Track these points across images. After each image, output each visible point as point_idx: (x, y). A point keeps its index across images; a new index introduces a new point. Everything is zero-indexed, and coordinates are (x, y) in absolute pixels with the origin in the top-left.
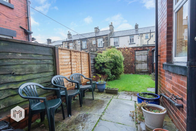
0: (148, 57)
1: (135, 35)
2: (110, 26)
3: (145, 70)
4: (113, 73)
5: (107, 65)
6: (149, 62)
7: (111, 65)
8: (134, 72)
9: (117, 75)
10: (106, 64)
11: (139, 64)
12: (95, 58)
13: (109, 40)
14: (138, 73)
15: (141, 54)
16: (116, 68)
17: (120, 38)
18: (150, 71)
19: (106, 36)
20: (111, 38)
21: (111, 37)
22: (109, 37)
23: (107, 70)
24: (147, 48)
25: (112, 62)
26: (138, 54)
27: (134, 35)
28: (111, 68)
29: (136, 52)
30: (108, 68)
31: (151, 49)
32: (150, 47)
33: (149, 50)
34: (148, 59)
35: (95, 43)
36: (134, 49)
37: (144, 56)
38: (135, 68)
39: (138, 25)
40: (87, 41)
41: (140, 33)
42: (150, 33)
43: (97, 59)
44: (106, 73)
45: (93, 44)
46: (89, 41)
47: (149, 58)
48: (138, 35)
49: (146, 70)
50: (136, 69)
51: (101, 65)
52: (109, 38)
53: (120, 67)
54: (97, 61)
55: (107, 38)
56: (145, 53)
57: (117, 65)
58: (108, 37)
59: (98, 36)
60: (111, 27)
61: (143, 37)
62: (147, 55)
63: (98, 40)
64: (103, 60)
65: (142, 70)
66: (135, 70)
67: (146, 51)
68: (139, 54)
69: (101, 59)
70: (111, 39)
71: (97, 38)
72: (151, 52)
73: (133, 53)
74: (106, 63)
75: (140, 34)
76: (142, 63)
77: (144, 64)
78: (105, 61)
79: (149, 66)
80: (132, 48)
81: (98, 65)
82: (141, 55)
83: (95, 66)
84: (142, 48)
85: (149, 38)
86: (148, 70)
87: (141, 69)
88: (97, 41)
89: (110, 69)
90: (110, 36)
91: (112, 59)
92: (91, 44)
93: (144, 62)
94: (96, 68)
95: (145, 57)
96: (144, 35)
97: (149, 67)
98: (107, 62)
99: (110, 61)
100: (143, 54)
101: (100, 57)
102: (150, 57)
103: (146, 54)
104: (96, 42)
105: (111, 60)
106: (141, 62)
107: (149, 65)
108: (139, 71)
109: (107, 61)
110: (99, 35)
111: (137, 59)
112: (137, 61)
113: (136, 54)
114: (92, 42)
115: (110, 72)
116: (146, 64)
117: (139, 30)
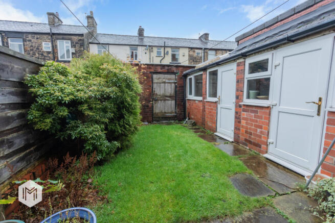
0: (176, 87)
1: (141, 47)
2: (88, 17)
3: (171, 113)
4: (111, 136)
5: (91, 109)
6: (177, 98)
7: (104, 110)
8: (150, 119)
9: (124, 137)
10: (85, 107)
11: (159, 101)
12: (28, 76)
13: (88, 47)
14: (157, 119)
15: (164, 80)
16: (122, 117)
17: (110, 46)
18: (180, 114)
19: (80, 38)
20: (90, 43)
21: (90, 41)
22: (86, 40)
23: (91, 129)
24: (174, 69)
25: (108, 98)
26: (158, 81)
27: (137, 45)
28: (107, 120)
29: (155, 76)
30: (97, 122)
31: (182, 72)
32: (181, 69)
33: (178, 74)
34: (176, 92)
35: (50, 50)
36: (150, 68)
37: (169, 84)
38: (153, 110)
39: (143, 30)
40: (24, 41)
41: (148, 44)
42: (165, 47)
43: (41, 84)
44: (88, 140)
45: (44, 50)
46: (30, 41)
47: (177, 89)
48: (145, 47)
49: (173, 114)
50: (154, 112)
51: (64, 112)
52: (86, 43)
53: (132, 113)
54: (41, 91)
55: (80, 42)
56: (170, 79)
57: (125, 107)
58: (83, 40)
59: (58, 32)
60: (90, 20)
61: (152, 52)
62: (175, 83)
63: (59, 43)
64: (69, 89)
65: (165, 113)
66: (153, 115)
67: (173, 76)
68: (160, 81)
69: (61, 85)
70: (90, 45)
71: (54, 37)
72: (181, 78)
73: (148, 77)
74: (86, 102)
75: (149, 46)
76: (165, 100)
77: (169, 102)
78: (81, 95)
79: (178, 106)
80: (146, 65)
81: (48, 110)
82: (164, 83)
83: (30, 117)
84: (166, 68)
85: (162, 55)
86: (176, 112)
87: (163, 111)
88: (56, 46)
89: (103, 123)
90: (88, 40)
91: (108, 87)
92: (38, 49)
93: (170, 97)
94: (37, 127)
95: (171, 88)
96: (155, 50)
97: (178, 108)
98: (90, 97)
99: (102, 96)
100: (167, 81)
101: (57, 76)
102: (179, 87)
103: (173, 81)
104: (53, 47)
105: (108, 90)
106: (164, 98)
107: (177, 103)
108: (160, 115)
109: (90, 93)
110: (61, 32)
111: (156, 90)
112: (156, 94)
113: (155, 81)
114: (40, 45)
115: (103, 134)
116: (173, 102)
117: (145, 40)
